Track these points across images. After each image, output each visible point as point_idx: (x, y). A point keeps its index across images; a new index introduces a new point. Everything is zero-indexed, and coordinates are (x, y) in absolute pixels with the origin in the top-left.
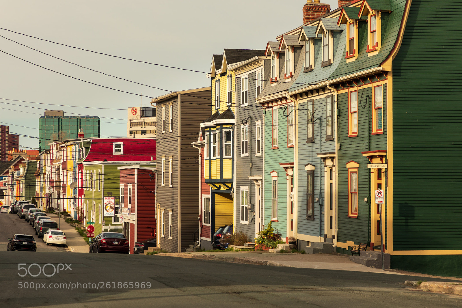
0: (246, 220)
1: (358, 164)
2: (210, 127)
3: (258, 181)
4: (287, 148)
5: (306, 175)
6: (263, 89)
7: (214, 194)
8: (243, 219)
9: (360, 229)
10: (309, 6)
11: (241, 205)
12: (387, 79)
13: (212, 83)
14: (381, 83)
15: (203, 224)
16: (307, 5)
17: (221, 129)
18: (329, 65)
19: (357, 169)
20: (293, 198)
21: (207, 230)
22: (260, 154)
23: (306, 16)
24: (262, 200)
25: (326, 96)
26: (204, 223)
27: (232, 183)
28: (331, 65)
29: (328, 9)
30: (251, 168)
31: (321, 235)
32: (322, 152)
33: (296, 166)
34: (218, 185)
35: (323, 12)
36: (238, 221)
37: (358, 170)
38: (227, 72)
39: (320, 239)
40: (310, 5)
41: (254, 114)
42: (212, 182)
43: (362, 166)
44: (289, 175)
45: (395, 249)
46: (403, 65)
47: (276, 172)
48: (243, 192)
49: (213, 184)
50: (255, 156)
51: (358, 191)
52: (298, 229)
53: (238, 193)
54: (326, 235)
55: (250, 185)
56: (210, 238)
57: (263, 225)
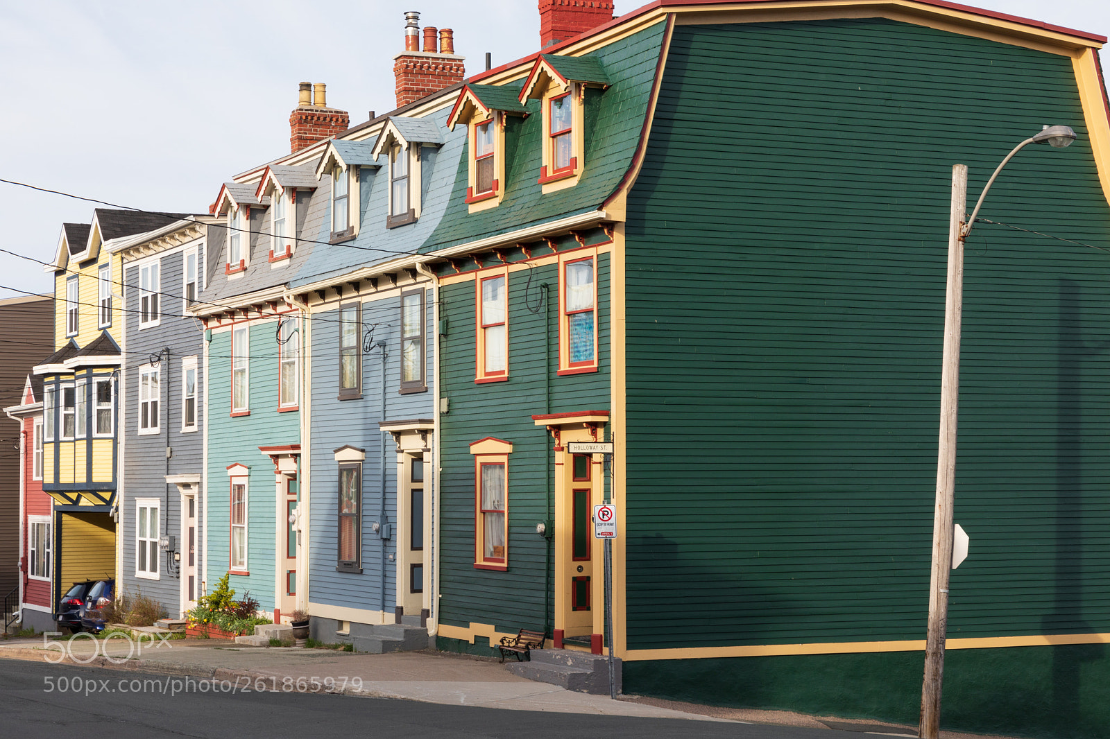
0: (154, 569)
1: (510, 444)
2: (57, 375)
3: (192, 487)
4: (278, 414)
5: (337, 473)
6: (205, 286)
7: (60, 512)
8: (143, 568)
9: (517, 597)
10: (304, 111)
11: (138, 539)
12: (611, 242)
13: (55, 284)
14: (591, 252)
15: (30, 576)
16: (300, 110)
17: (89, 377)
18: (412, 221)
19: (506, 456)
20: (298, 524)
21: (41, 589)
22: (194, 428)
23: (299, 133)
24: (200, 527)
25: (402, 293)
26: (33, 574)
27: (114, 492)
28: (415, 221)
29: (343, 121)
30: (168, 458)
31: (384, 608)
32: (387, 420)
33: (305, 451)
34: (74, 496)
35: (333, 127)
36: (129, 570)
37: (508, 460)
38: (98, 256)
39: (381, 616)
40: (306, 110)
41: (175, 342)
42: (62, 489)
43: (521, 448)
44: (282, 472)
45: (631, 645)
46: (648, 209)
47: (245, 467)
48: (143, 509)
49: (62, 493)
50: (181, 432)
51: (508, 507)
52: (310, 591)
53: (130, 511)
54: (402, 608)
55: (165, 494)
56: (50, 607)
57: (204, 582)
